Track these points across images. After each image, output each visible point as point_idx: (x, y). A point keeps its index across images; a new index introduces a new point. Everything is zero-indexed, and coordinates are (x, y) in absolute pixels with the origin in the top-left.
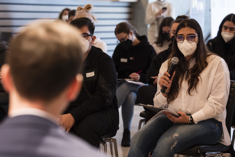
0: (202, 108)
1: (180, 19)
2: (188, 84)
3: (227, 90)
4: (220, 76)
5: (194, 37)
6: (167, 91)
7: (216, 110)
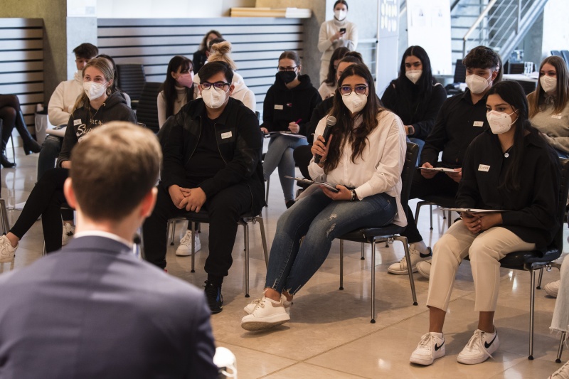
0: (369, 179)
1: (349, 56)
2: (352, 149)
3: (401, 156)
4: (393, 139)
5: (365, 88)
6: (322, 160)
7: (387, 183)
